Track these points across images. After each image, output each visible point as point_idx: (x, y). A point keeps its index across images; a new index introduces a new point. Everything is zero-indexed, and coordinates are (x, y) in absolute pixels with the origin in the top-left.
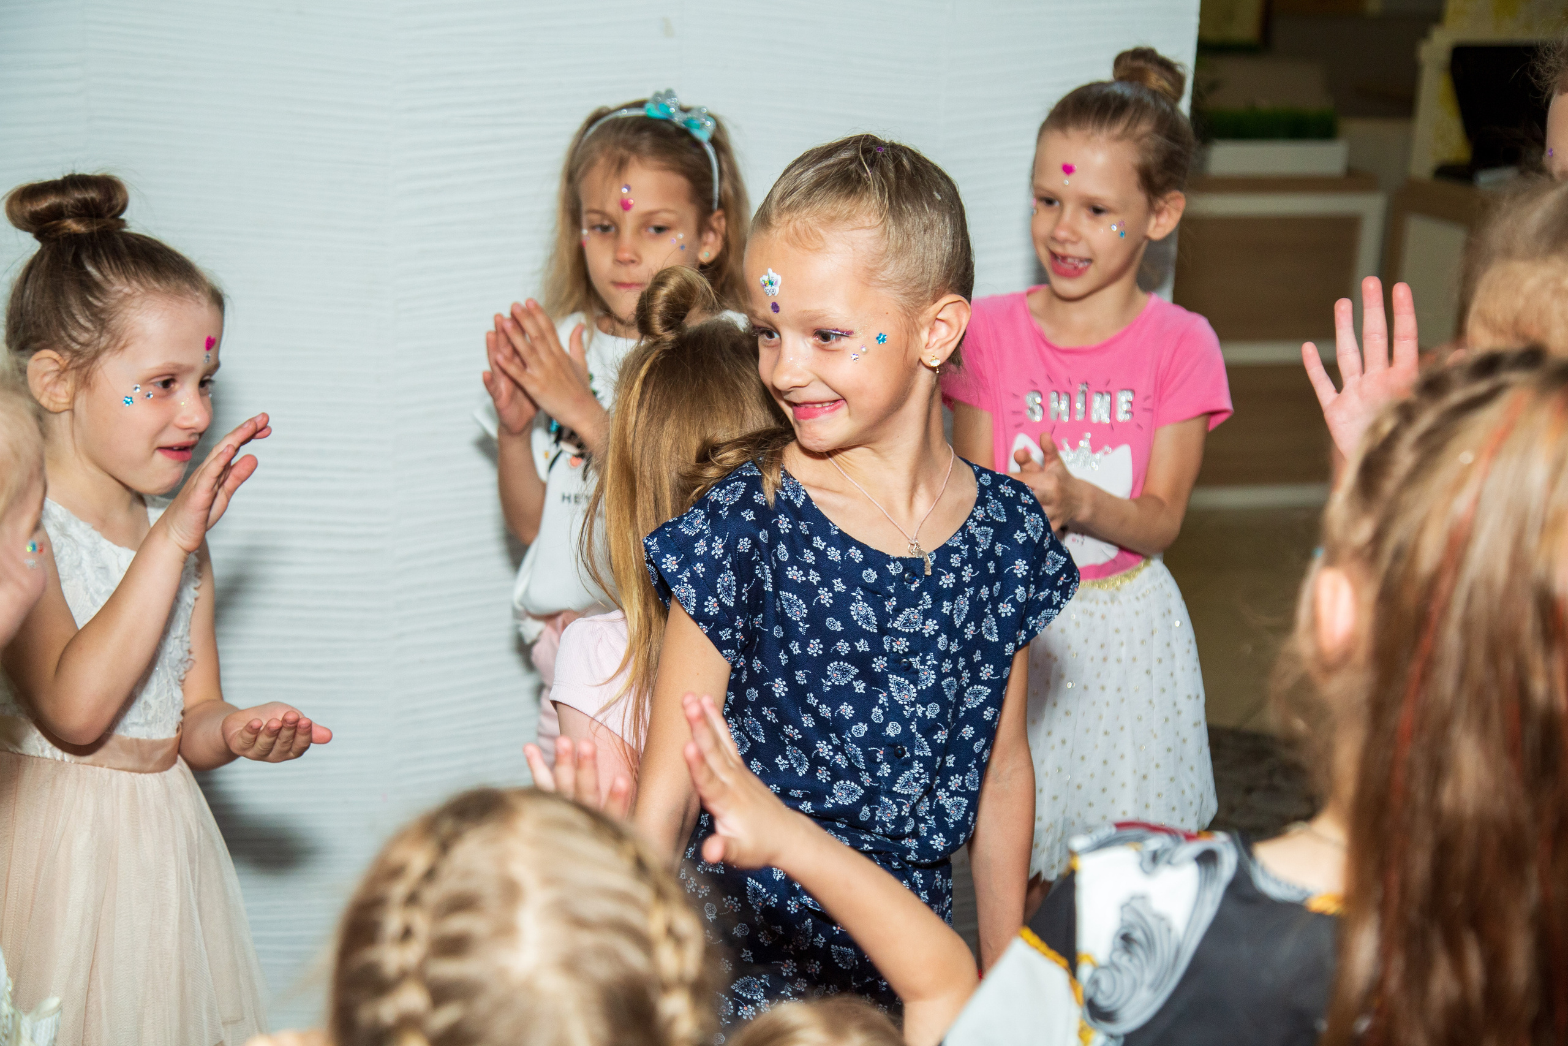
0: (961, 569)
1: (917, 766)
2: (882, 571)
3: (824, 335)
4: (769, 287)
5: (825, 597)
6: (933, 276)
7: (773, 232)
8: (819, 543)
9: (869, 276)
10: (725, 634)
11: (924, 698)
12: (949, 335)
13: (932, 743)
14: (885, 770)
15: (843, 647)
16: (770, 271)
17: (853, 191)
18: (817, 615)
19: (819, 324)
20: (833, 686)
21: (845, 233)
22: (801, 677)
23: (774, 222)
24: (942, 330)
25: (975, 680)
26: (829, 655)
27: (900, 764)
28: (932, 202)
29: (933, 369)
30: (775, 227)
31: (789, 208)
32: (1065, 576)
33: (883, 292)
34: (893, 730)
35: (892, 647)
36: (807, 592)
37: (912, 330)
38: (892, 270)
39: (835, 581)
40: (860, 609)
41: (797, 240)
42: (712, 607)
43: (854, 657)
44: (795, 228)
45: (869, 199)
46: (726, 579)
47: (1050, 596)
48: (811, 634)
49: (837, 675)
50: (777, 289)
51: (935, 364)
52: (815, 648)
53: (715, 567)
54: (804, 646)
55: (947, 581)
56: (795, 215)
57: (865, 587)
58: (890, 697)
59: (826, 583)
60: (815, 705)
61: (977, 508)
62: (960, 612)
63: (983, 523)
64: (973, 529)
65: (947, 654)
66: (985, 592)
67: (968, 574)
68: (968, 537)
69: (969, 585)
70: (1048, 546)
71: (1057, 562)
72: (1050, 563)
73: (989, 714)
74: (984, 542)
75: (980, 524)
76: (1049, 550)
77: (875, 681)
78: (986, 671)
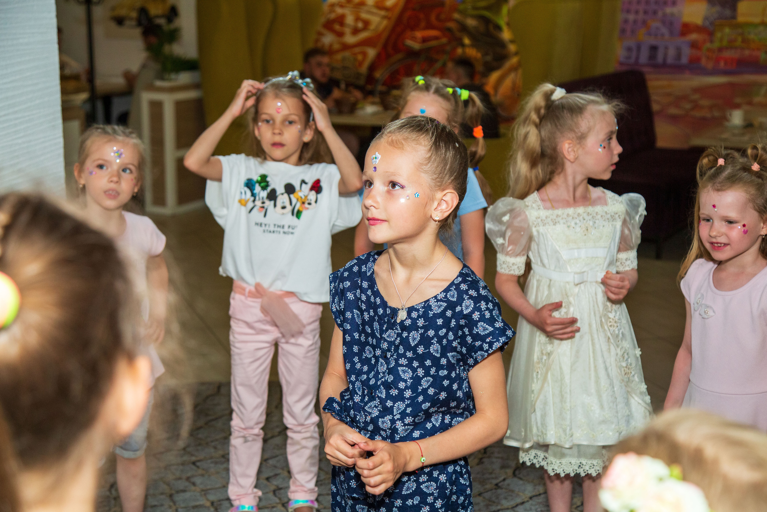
1: (378, 401)
2: (385, 311)
4: (374, 160)
5: (366, 318)
7: (382, 139)
8: (370, 292)
11: (389, 371)
12: (447, 207)
13: (388, 394)
15: (370, 340)
16: (377, 153)
17: (420, 130)
18: (364, 323)
20: (366, 357)
22: (356, 349)
23: (384, 135)
24: (444, 205)
28: (454, 147)
31: (391, 132)
32: (491, 337)
34: (372, 382)
35: (383, 346)
39: (371, 310)
40: (376, 325)
41: (392, 143)
43: (372, 346)
44: (392, 139)
45: (426, 135)
47: (481, 345)
48: (362, 331)
49: (368, 353)
50: (377, 161)
51: (437, 219)
52: (363, 338)
54: (359, 336)
56: (393, 134)
57: (379, 316)
58: (378, 368)
60: (356, 362)
61: (441, 293)
62: (414, 339)
63: (441, 300)
64: (432, 303)
65: (404, 356)
66: (431, 333)
67: (421, 322)
68: (427, 306)
69: (421, 328)
70: (477, 319)
71: (487, 329)
72: (481, 328)
73: (431, 391)
74: (436, 309)
75: (438, 301)
76: (479, 321)
77: (377, 358)
78: (433, 371)
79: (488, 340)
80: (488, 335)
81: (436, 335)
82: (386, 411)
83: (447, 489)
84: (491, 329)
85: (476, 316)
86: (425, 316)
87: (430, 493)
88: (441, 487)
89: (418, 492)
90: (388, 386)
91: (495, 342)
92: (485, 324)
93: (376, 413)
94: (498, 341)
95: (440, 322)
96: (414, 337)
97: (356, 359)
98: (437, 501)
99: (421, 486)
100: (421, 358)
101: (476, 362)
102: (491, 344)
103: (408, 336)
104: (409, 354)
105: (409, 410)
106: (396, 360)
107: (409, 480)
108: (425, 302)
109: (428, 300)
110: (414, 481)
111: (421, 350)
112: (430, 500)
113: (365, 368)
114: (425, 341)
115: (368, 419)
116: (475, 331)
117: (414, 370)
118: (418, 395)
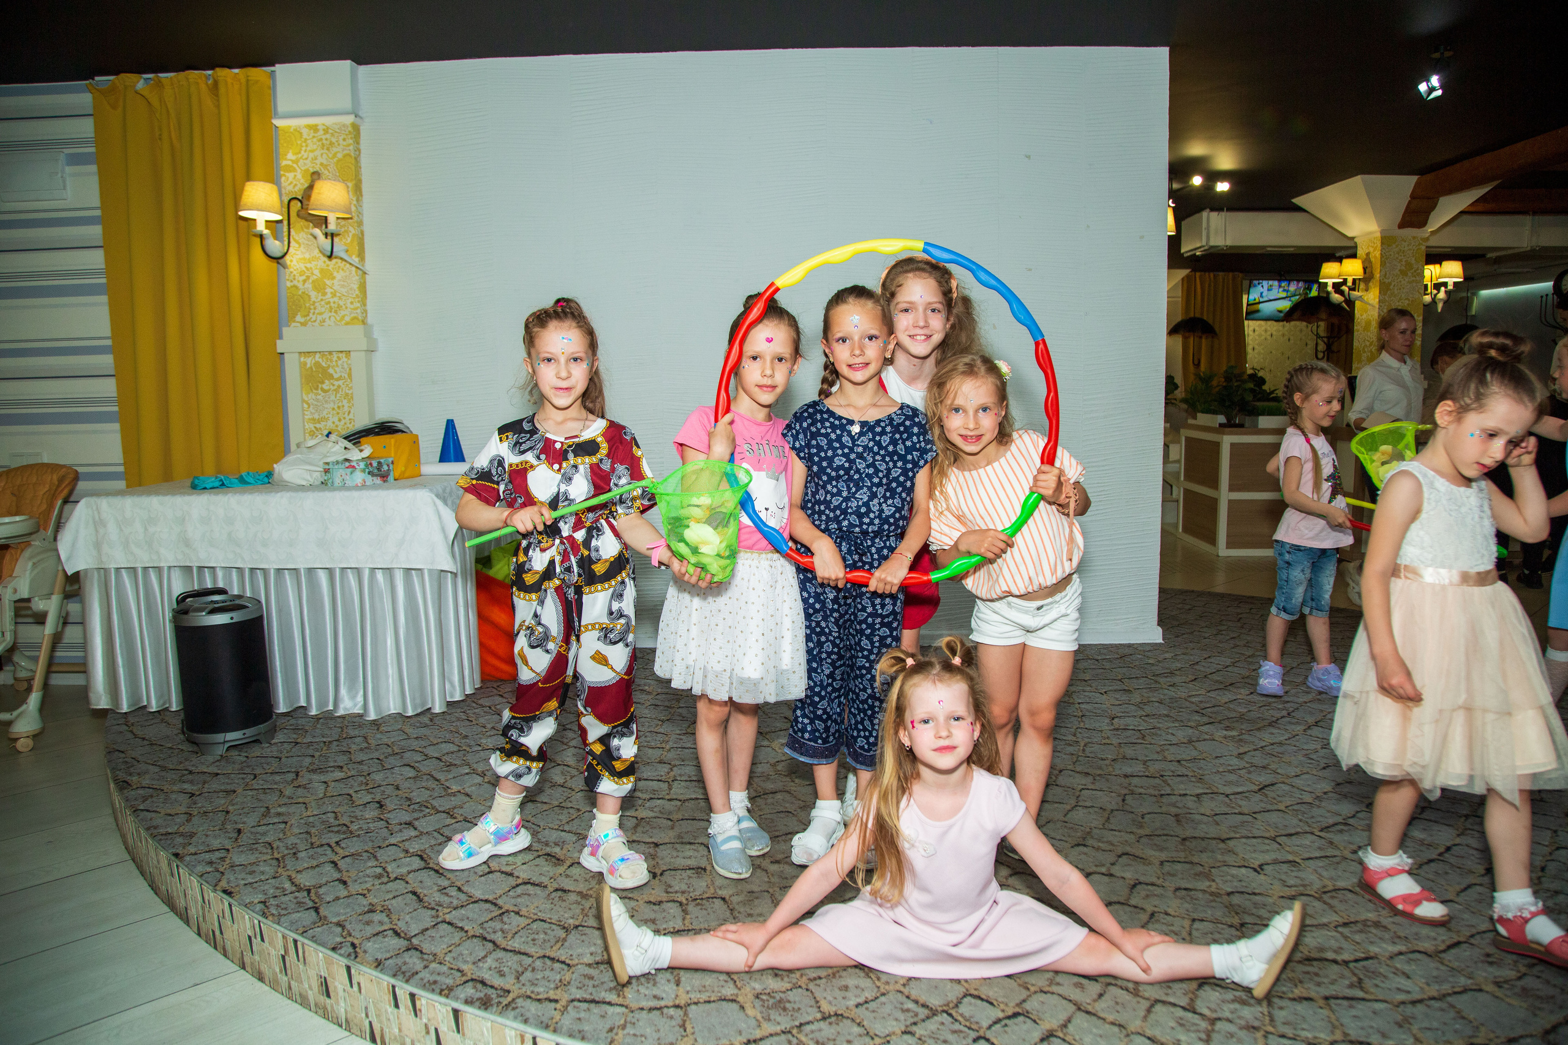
0: (886, 427)
1: (865, 489)
5: (833, 436)
8: (832, 420)
10: (802, 455)
11: (868, 466)
13: (871, 482)
14: (854, 490)
15: (840, 452)
18: (830, 442)
20: (837, 465)
22: (824, 464)
25: (895, 466)
26: (835, 455)
27: (858, 488)
34: (856, 477)
35: (857, 450)
36: (827, 435)
42: (797, 445)
43: (844, 455)
46: (801, 436)
48: (828, 449)
49: (838, 461)
52: (830, 453)
53: (798, 433)
54: (826, 453)
55: (878, 429)
59: (834, 431)
61: (899, 410)
64: (893, 416)
65: (878, 453)
66: (897, 436)
67: (888, 429)
73: (902, 479)
74: (897, 420)
77: (852, 462)
78: (900, 464)
81: (901, 438)
82: (873, 496)
86: (890, 425)
90: (869, 476)
93: (866, 499)
95: (902, 429)
96: (885, 440)
97: (829, 471)
100: (891, 455)
104: (882, 452)
105: (888, 494)
106: (873, 458)
111: (891, 448)
113: (842, 472)
114: (894, 442)
115: (860, 503)
117: (887, 463)
118: (891, 482)
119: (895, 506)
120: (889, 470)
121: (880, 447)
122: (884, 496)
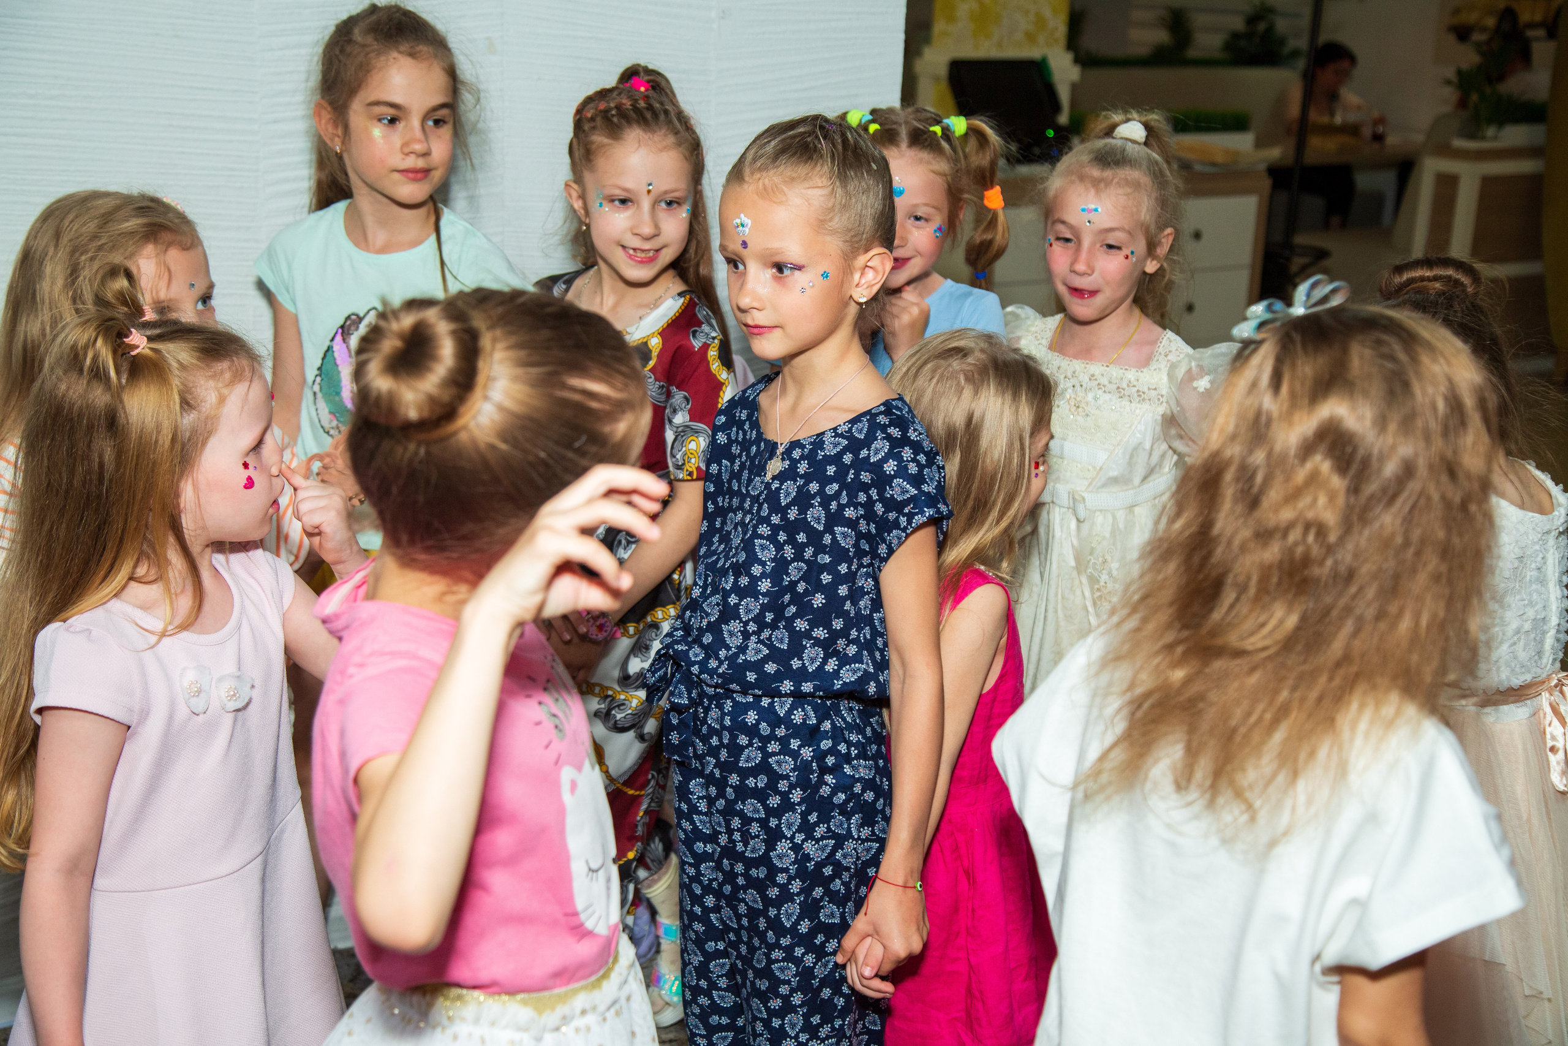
0: (799, 461)
2: (758, 447)
3: (779, 267)
4: (741, 228)
6: (868, 228)
7: (746, 186)
9: (820, 225)
12: (874, 279)
16: (742, 216)
17: (810, 158)
19: (777, 259)
21: (804, 191)
23: (747, 179)
24: (870, 275)
28: (870, 171)
29: (860, 304)
30: (748, 182)
31: (760, 169)
32: (912, 506)
33: (828, 238)
37: (847, 269)
38: (838, 222)
39: (743, 454)
40: (745, 475)
41: (766, 194)
44: (764, 184)
45: (822, 165)
50: (747, 230)
51: (863, 300)
56: (764, 174)
61: (844, 424)
62: (788, 494)
63: (841, 436)
64: (828, 439)
65: (767, 520)
66: (814, 487)
67: (803, 467)
68: (818, 442)
69: (801, 477)
70: (892, 473)
71: (907, 492)
72: (898, 489)
73: (802, 588)
74: (831, 449)
75: (837, 435)
76: (895, 477)
78: (808, 553)
79: (906, 510)
80: (906, 502)
81: (823, 490)
83: (812, 772)
84: (914, 491)
85: (890, 467)
86: (810, 457)
87: (782, 774)
88: (803, 768)
89: (763, 767)
90: (737, 568)
91: (917, 514)
92: (905, 483)
94: (922, 512)
95: (832, 470)
96: (788, 491)
98: (793, 791)
99: (770, 760)
100: (792, 528)
101: (891, 551)
102: (910, 517)
103: (778, 489)
104: (775, 519)
107: (751, 744)
108: (818, 435)
109: (823, 433)
110: (759, 748)
111: (794, 514)
112: (783, 785)
114: (803, 500)
116: (889, 493)
117: (779, 547)
118: (783, 591)
119: (771, 646)
120: (782, 565)
121: (776, 507)
122: (759, 620)
